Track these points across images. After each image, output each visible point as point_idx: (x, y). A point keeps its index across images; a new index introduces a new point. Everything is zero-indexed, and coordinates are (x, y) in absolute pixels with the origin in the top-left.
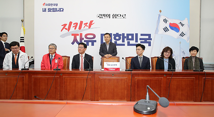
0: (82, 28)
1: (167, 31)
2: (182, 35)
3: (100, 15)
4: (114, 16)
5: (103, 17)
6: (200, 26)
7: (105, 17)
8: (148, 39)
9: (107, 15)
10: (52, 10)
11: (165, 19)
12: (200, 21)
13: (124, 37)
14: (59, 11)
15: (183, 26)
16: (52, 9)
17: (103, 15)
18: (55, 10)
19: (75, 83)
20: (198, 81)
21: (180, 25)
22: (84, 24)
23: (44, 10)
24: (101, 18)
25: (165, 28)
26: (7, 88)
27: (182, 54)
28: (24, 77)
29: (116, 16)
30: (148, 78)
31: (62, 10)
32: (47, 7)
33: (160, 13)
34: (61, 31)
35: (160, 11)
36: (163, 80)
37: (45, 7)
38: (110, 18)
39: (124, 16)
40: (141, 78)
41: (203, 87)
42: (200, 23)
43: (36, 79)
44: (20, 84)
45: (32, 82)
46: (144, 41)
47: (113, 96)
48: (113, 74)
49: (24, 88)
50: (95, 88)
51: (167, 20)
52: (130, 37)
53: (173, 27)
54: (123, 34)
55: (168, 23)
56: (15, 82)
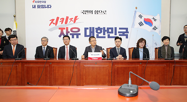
0: (68, 23)
1: (142, 25)
2: (155, 28)
3: (84, 11)
4: (96, 12)
5: (87, 13)
6: (170, 21)
7: (88, 13)
8: (125, 32)
9: (90, 11)
10: (41, 7)
11: (141, 15)
12: (170, 17)
13: (105, 31)
14: (47, 7)
15: (155, 21)
16: (41, 5)
17: (87, 11)
18: (43, 7)
19: (63, 71)
20: (168, 68)
21: (153, 20)
22: (70, 19)
23: (34, 7)
24: (85, 13)
25: (140, 23)
26: (2, 76)
27: (154, 45)
28: (17, 66)
29: (98, 12)
30: (127, 66)
31: (50, 6)
32: (37, 4)
33: (136, 10)
34: (50, 25)
35: (136, 8)
36: (139, 67)
37: (35, 4)
38: (92, 14)
39: (104, 12)
40: (120, 66)
41: (173, 73)
42: (170, 18)
43: (28, 68)
44: (14, 72)
45: (25, 71)
46: (122, 34)
47: (96, 82)
48: (96, 63)
49: (18, 76)
50: (80, 75)
51: (142, 16)
52: (110, 30)
53: (147, 22)
54: (104, 28)
55: (143, 18)
56: (10, 70)
